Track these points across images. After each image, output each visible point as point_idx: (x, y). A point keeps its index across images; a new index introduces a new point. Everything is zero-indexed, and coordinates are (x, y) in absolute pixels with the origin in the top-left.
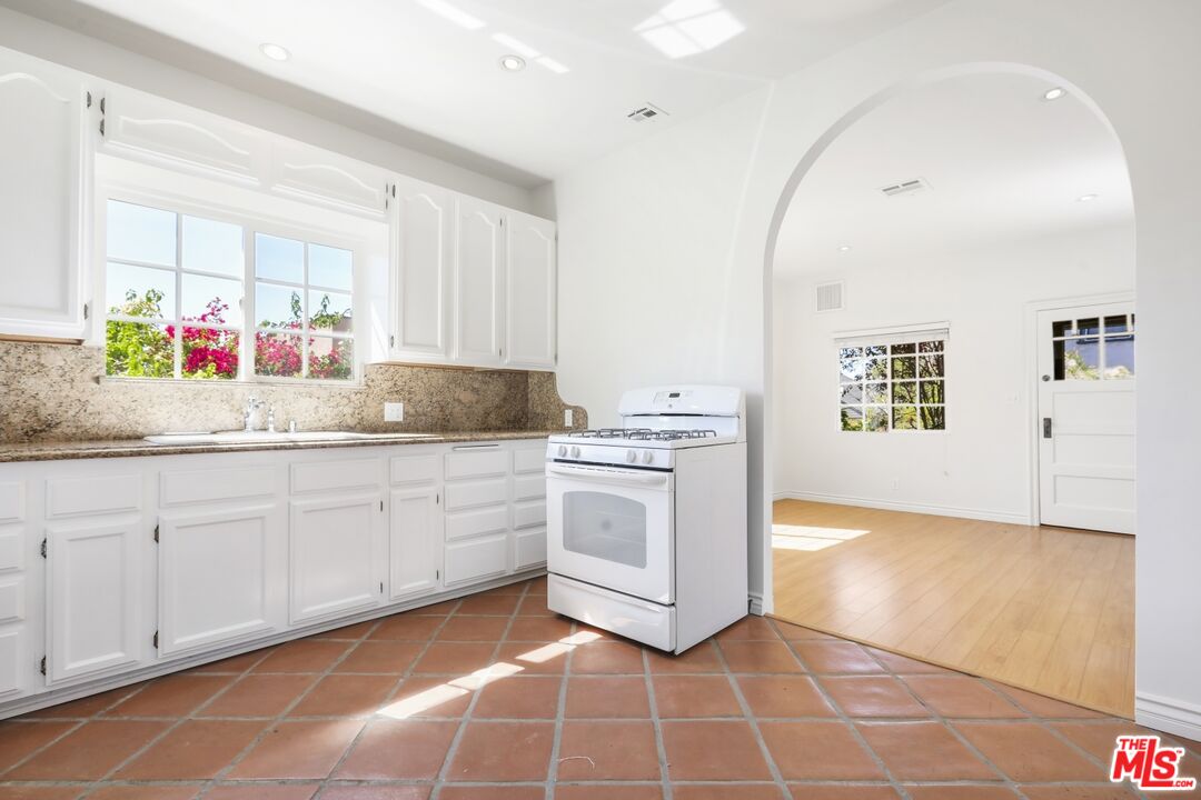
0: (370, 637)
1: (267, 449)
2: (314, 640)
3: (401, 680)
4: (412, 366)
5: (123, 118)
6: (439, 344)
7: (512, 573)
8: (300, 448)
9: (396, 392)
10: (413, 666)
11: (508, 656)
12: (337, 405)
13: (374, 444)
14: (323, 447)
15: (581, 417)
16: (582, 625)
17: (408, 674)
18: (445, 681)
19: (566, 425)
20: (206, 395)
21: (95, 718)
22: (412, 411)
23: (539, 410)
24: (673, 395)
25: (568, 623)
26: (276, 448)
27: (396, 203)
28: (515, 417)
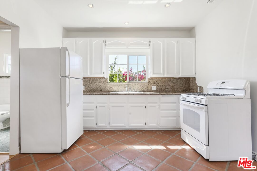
0: (142, 133)
1: (124, 94)
2: (133, 131)
3: (140, 142)
4: (158, 78)
5: (108, 43)
6: (162, 73)
7: (178, 127)
8: (130, 94)
9: (155, 84)
10: (144, 140)
11: (164, 145)
12: (142, 87)
13: (143, 94)
14: (134, 94)
15: (202, 88)
16: (187, 144)
17: (142, 142)
18: (148, 145)
19: (198, 91)
20: (121, 85)
21: (101, 133)
22: (158, 88)
23: (192, 87)
24: (223, 83)
25: (184, 143)
26: (125, 94)
27: (151, 44)
28: (186, 89)
